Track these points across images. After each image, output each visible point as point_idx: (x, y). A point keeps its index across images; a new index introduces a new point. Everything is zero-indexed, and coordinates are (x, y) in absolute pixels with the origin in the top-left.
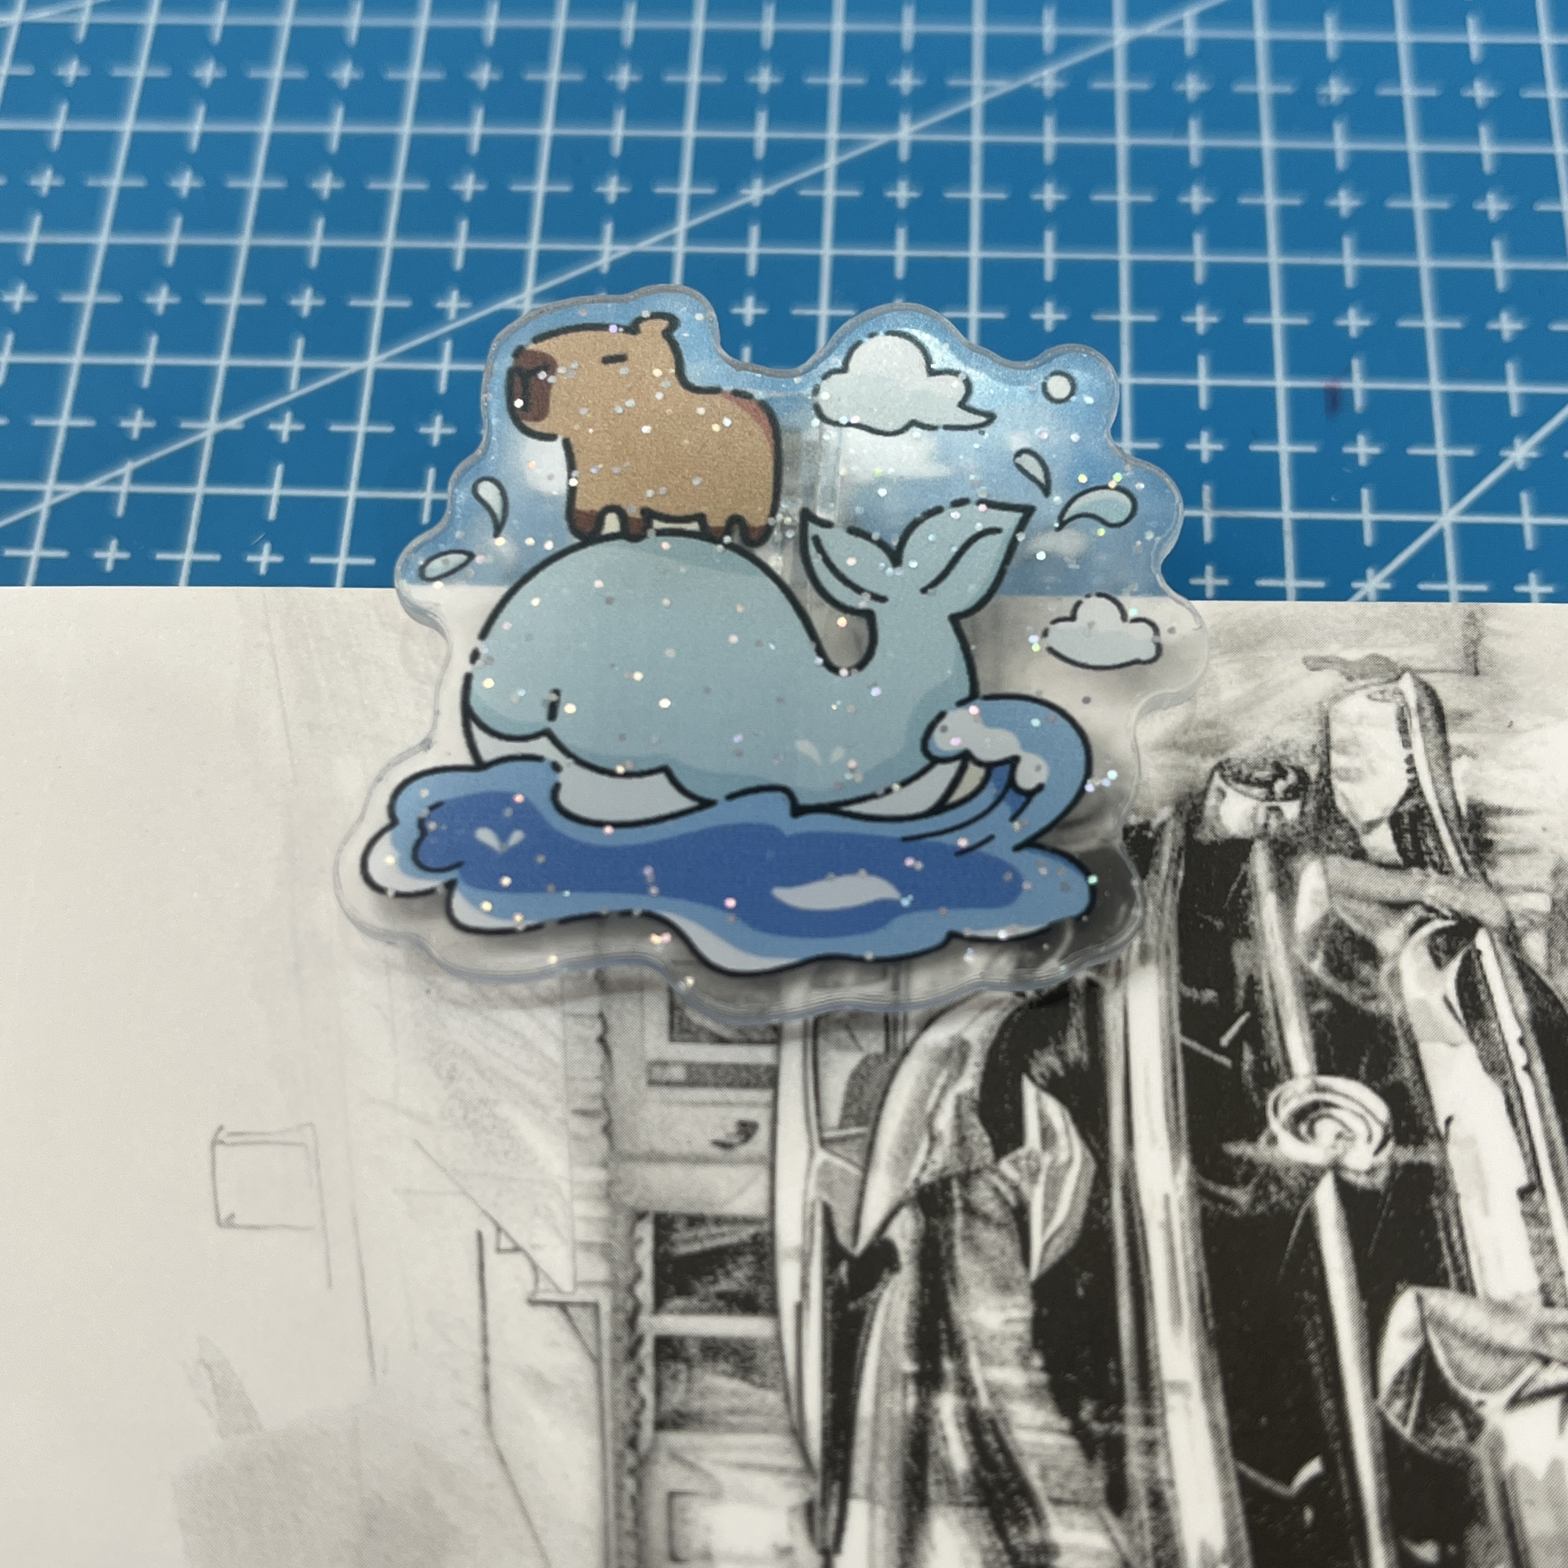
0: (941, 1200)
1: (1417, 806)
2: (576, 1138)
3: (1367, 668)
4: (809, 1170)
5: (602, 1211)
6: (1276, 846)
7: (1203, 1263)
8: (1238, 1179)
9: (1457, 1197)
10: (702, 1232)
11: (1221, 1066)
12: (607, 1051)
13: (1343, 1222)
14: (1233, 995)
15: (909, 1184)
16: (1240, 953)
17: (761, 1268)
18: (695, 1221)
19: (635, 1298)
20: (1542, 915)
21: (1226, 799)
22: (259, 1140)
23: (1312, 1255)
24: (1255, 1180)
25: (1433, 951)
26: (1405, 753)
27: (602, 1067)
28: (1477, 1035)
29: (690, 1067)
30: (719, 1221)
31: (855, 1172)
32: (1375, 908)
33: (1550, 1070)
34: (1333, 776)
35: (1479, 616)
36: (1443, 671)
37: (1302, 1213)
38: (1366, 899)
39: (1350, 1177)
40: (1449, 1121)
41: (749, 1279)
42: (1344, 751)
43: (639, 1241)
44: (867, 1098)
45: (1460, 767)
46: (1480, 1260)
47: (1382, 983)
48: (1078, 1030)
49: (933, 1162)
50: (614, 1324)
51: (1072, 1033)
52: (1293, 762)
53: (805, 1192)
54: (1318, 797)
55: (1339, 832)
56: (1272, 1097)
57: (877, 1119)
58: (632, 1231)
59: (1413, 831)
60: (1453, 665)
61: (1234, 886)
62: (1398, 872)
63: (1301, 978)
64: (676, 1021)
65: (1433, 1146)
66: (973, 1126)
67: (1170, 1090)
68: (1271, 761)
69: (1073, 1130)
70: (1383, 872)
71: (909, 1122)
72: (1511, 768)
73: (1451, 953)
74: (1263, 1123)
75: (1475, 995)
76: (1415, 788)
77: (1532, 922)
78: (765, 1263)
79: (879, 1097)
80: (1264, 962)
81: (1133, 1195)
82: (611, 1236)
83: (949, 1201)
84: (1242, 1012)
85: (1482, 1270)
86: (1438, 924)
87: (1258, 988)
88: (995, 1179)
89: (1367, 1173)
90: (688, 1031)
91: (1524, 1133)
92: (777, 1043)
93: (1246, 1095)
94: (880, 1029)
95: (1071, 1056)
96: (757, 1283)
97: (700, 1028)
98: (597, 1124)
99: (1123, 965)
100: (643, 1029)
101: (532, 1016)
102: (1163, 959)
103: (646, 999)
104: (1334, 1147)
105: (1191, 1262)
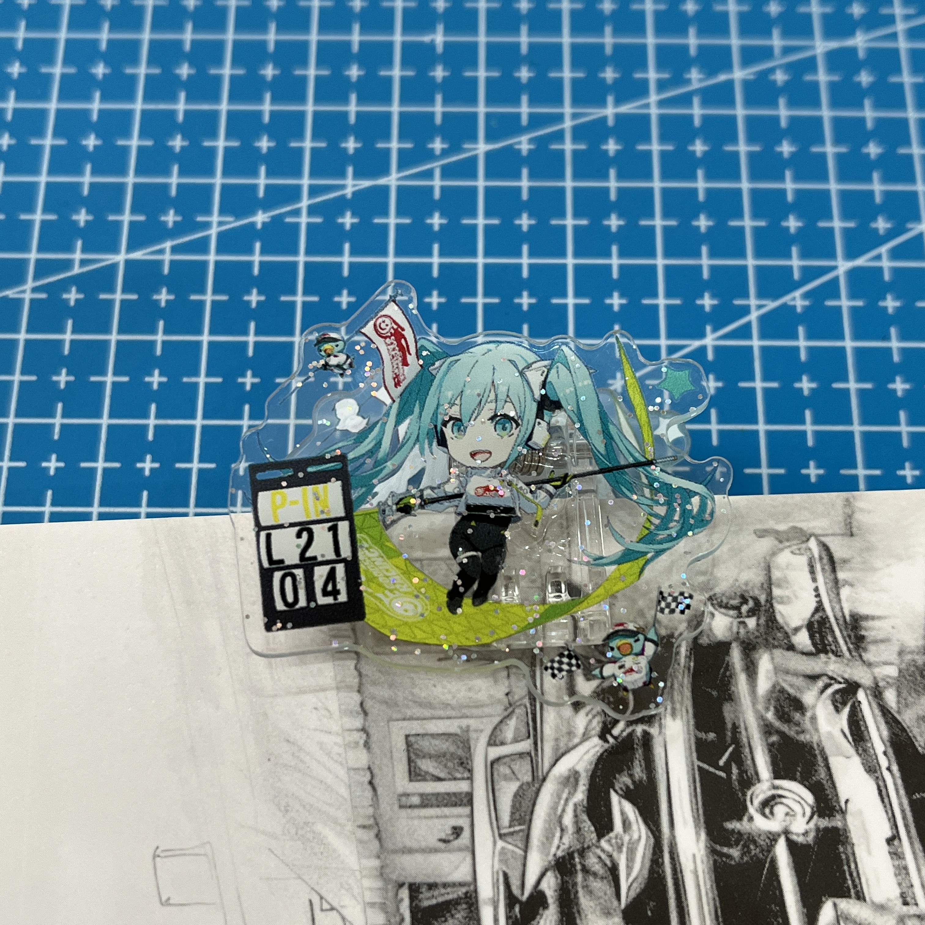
0: (569, 866)
1: (821, 617)
2: (360, 841)
3: (790, 535)
4: (494, 853)
5: (379, 884)
6: (744, 645)
7: (716, 892)
8: (733, 843)
9: (853, 844)
10: (436, 893)
11: (720, 777)
12: (374, 789)
13: (792, 865)
14: (725, 734)
15: (551, 858)
16: (727, 709)
17: (471, 912)
18: (432, 886)
20: (894, 679)
21: (715, 618)
22: (180, 853)
23: (775, 883)
24: (742, 843)
25: (834, 702)
26: (814, 585)
27: (372, 799)
28: (860, 752)
29: (421, 795)
30: (445, 885)
31: (521, 852)
32: (801, 679)
33: (901, 769)
34: (774, 601)
35: (852, 500)
36: (833, 535)
37: (769, 860)
38: (796, 674)
39: (794, 838)
40: (847, 801)
41: (465, 918)
42: (779, 586)
43: (402, 900)
44: (523, 809)
45: (845, 592)
46: (867, 880)
47: (807, 724)
48: (640, 761)
49: (564, 844)
51: (636, 763)
52: (751, 594)
53: (493, 866)
54: (766, 614)
55: (779, 635)
56: (749, 793)
57: (531, 820)
58: (397, 894)
59: (820, 633)
60: (838, 531)
61: (722, 670)
62: (813, 657)
63: (762, 723)
64: (412, 769)
65: (838, 817)
67: (693, 793)
68: (739, 594)
70: (804, 657)
71: (548, 821)
72: (874, 591)
73: (844, 704)
74: (745, 809)
75: (858, 727)
76: (820, 606)
77: (888, 683)
78: (473, 909)
79: (531, 808)
80: (741, 715)
81: (675, 856)
82: (385, 899)
83: (574, 866)
84: (730, 745)
85: (868, 885)
86: (836, 687)
87: (738, 730)
88: (598, 851)
89: (803, 834)
90: (420, 775)
91: (888, 806)
92: (471, 779)
93: (735, 794)
94: (529, 767)
95: (637, 777)
96: (469, 920)
97: (427, 773)
98: (372, 834)
99: (663, 721)
100: (394, 775)
101: (330, 771)
102: (685, 717)
103: (394, 757)
104: (784, 821)
105: (709, 892)
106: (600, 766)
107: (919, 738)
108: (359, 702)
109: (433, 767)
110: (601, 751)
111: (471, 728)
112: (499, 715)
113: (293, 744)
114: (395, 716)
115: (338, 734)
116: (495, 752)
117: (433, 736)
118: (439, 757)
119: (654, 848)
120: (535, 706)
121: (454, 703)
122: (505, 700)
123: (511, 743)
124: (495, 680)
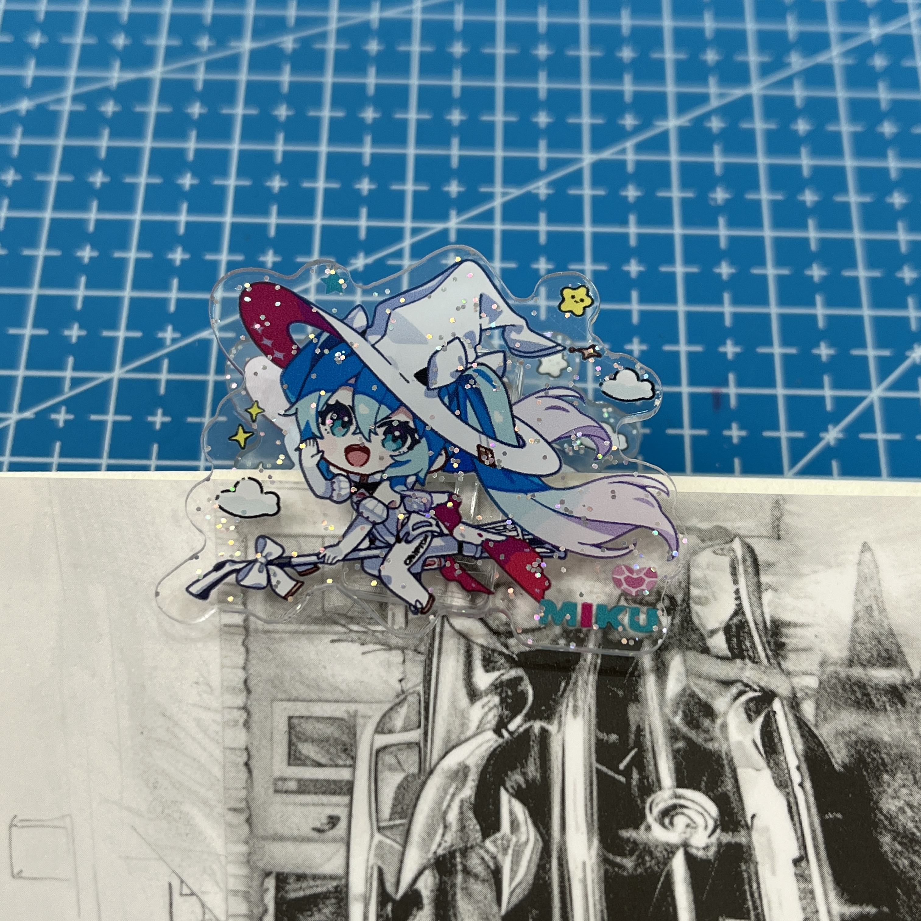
1: (740, 621)
2: (230, 825)
3: (713, 534)
4: (370, 846)
5: (244, 871)
7: (604, 904)
8: (627, 852)
9: (757, 863)
10: (304, 885)
11: (620, 782)
12: (250, 771)
13: (688, 879)
14: (628, 737)
15: (430, 855)
16: (633, 711)
17: (340, 907)
18: (301, 877)
20: (814, 690)
22: (39, 824)
23: (669, 899)
24: (637, 853)
25: (747, 711)
26: (734, 588)
27: (247, 781)
28: (772, 765)
29: (299, 781)
30: (315, 877)
31: (398, 847)
32: (714, 684)
33: (814, 786)
34: (691, 602)
35: (781, 502)
36: (759, 537)
37: (664, 873)
38: (709, 678)
39: (694, 851)
40: (753, 817)
41: (333, 914)
42: (698, 586)
43: (267, 890)
44: (406, 802)
45: (767, 596)
46: (769, 902)
47: (717, 732)
48: (535, 759)
49: (446, 842)
51: (531, 761)
52: (668, 591)
53: (368, 860)
54: (682, 614)
55: (694, 636)
56: (649, 801)
57: (413, 814)
58: (262, 883)
59: (738, 636)
60: (765, 533)
61: (631, 669)
62: (727, 662)
63: (668, 727)
64: (292, 753)
65: (743, 832)
66: (470, 819)
67: (588, 797)
69: (530, 821)
70: (719, 661)
72: (798, 598)
73: (758, 713)
74: (643, 817)
75: (771, 739)
76: (740, 609)
77: (807, 694)
78: (342, 904)
79: (414, 801)
80: (646, 717)
81: (564, 862)
82: (250, 887)
83: (454, 865)
84: (633, 748)
85: (770, 909)
86: (751, 694)
87: (643, 733)
88: (482, 852)
89: (704, 849)
90: (299, 759)
91: (798, 825)
92: (353, 767)
93: (634, 800)
94: (416, 758)
95: (530, 776)
96: (337, 916)
97: (307, 757)
98: (243, 817)
99: (563, 718)
100: (272, 758)
101: (205, 749)
102: (587, 715)
103: (274, 739)
104: (684, 833)
105: (597, 903)
106: (492, 762)
107: (836, 755)
108: (242, 680)
109: (315, 752)
110: (495, 745)
111: (359, 714)
112: (390, 702)
113: (169, 718)
114: (280, 696)
115: (216, 711)
116: (382, 740)
117: (318, 719)
118: (321, 741)
119: (542, 853)
120: (429, 695)
121: (343, 687)
122: (398, 687)
123: (400, 732)
124: (389, 665)
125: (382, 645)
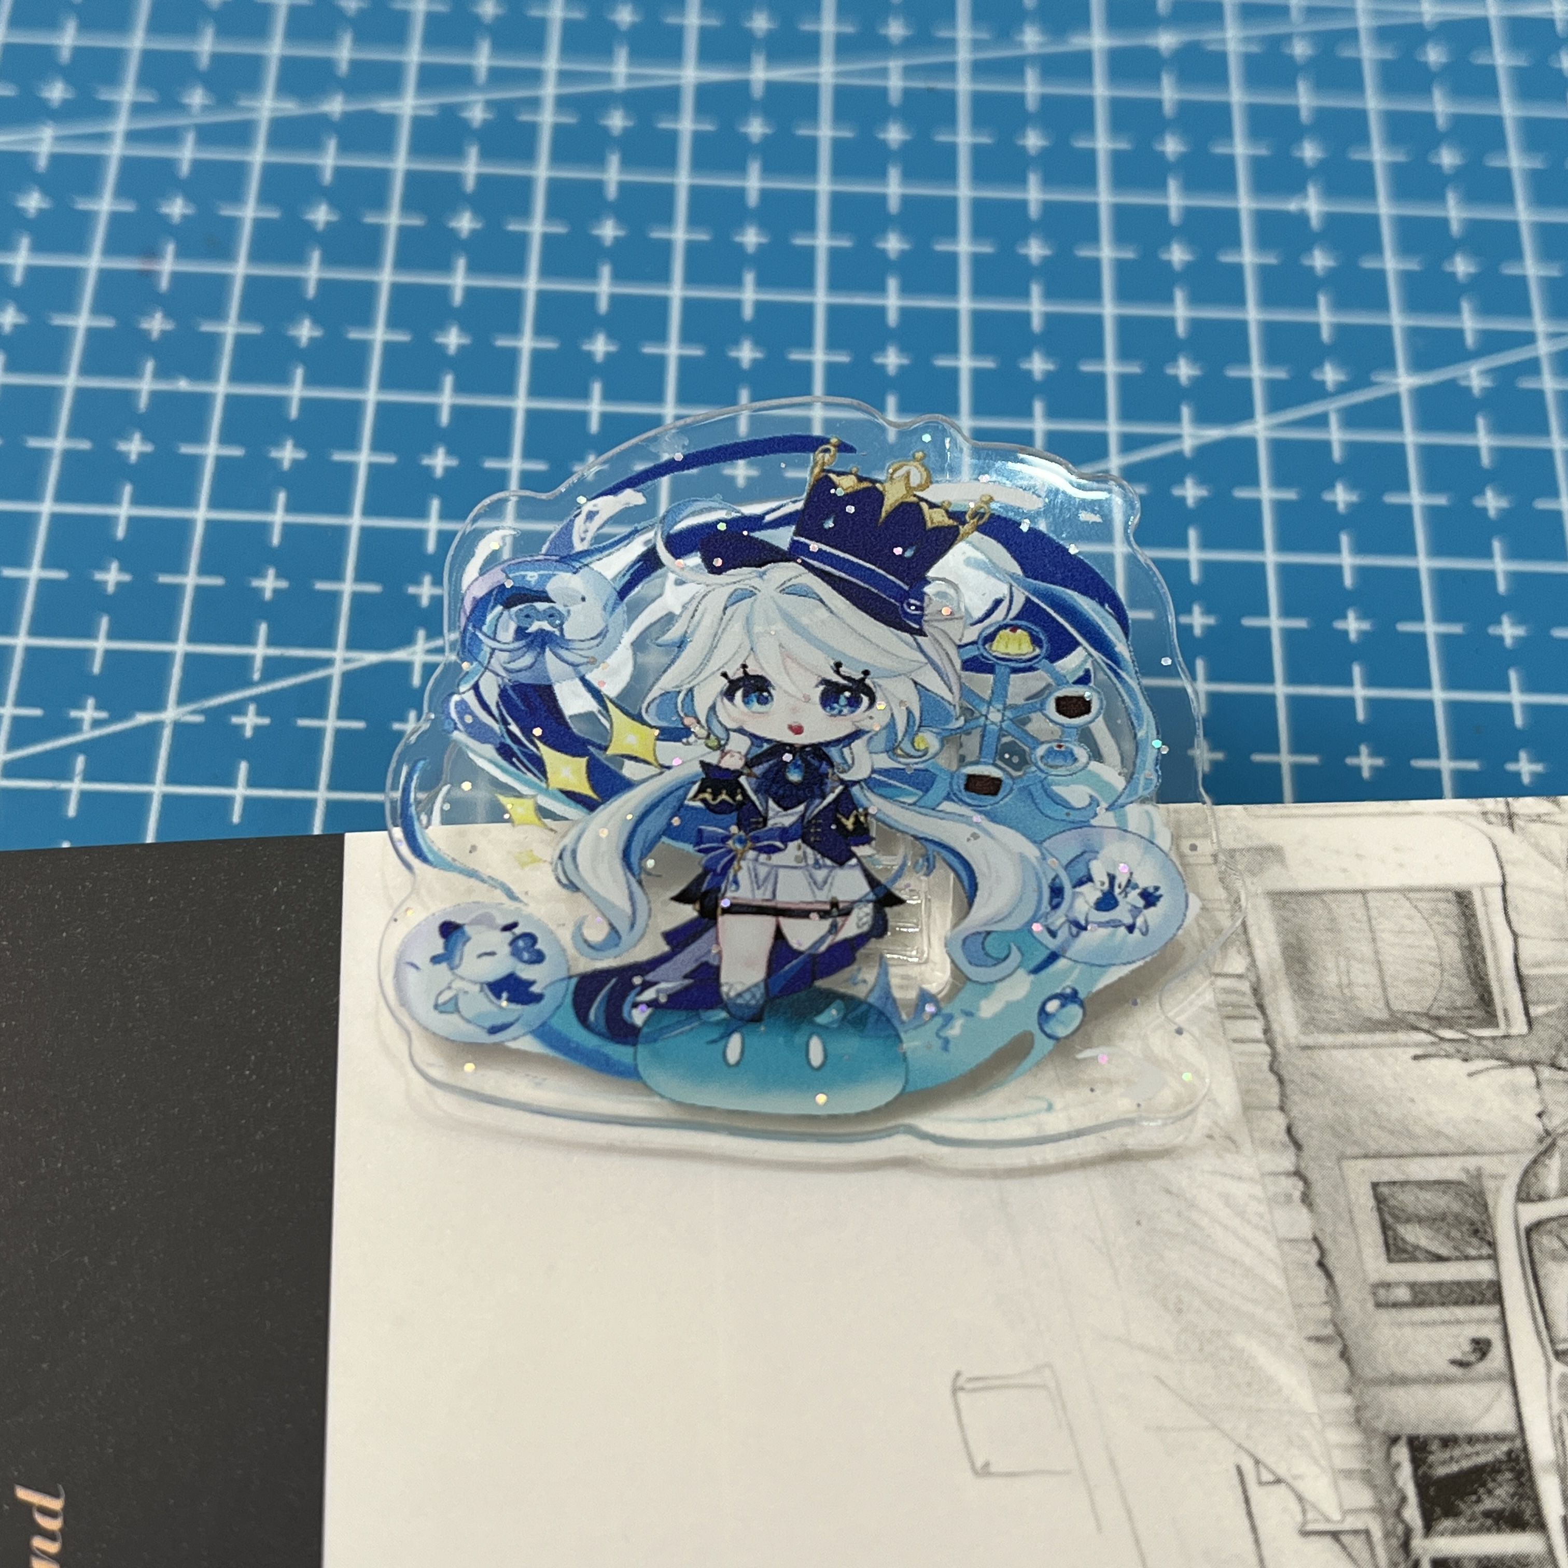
2: (1315, 1365)
4: (1549, 1383)
5: (1355, 1437)
10: (1457, 1452)
12: (1329, 1275)
17: (1522, 1485)
18: (1448, 1441)
19: (1403, 1521)
22: (1000, 1384)
27: (1327, 1292)
29: (1412, 1286)
30: (1471, 1440)
41: (1513, 1496)
43: (1398, 1465)
50: (1388, 1549)
53: (1550, 1407)
58: (1388, 1456)
64: (1391, 1241)
78: (1523, 1479)
82: (1369, 1462)
90: (1405, 1251)
92: (1494, 1257)
96: (1520, 1499)
97: (1417, 1247)
98: (1333, 1351)
100: (1359, 1251)
101: (1248, 1244)
103: (1357, 1221)
108: (1283, 1127)
109: (1427, 1237)
111: (1485, 1173)
112: (1530, 1150)
113: (1178, 1196)
114: (1349, 1151)
115: (1253, 1180)
116: (1531, 1213)
117: (1422, 1185)
118: (1434, 1220)
121: (1450, 1131)
122: (1538, 1125)
123: (1556, 1197)
124: (1515, 1091)
125: (1497, 1059)
